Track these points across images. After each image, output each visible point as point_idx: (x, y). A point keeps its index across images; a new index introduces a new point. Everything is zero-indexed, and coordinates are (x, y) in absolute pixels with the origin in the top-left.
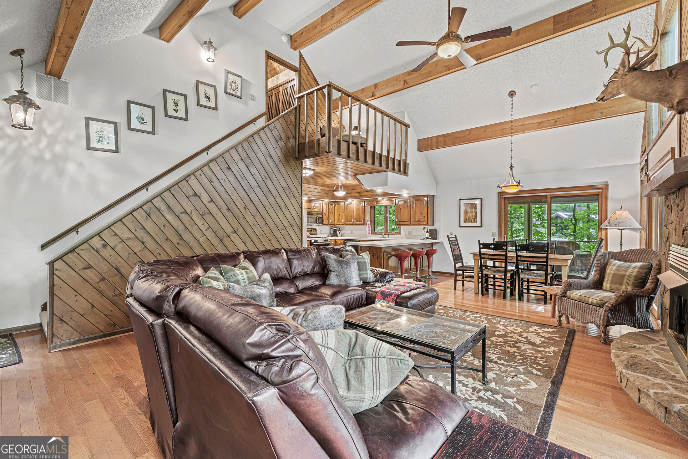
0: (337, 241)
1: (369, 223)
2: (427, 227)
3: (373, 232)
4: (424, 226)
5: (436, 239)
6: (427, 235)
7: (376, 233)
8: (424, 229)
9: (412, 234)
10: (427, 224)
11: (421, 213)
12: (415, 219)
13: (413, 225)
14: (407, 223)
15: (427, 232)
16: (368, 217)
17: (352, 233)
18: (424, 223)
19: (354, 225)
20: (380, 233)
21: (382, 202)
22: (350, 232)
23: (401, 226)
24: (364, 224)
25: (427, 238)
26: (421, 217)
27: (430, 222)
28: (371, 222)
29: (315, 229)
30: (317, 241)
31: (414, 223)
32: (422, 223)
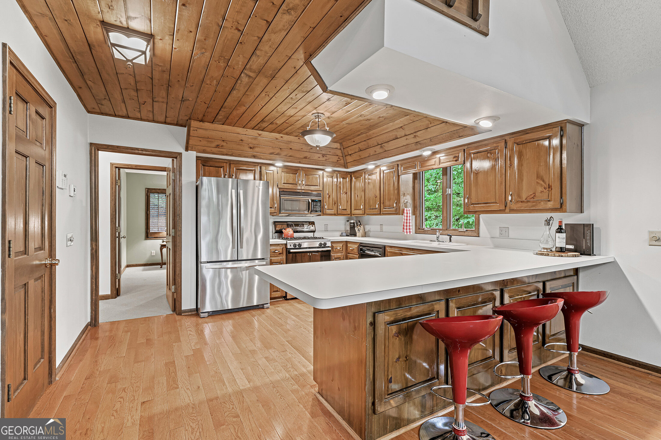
0: (349, 245)
1: (409, 210)
2: (557, 216)
3: (419, 230)
4: (548, 215)
5: (589, 252)
6: (561, 240)
7: (425, 232)
8: (548, 222)
9: (512, 234)
10: (561, 208)
11: (539, 177)
12: (519, 196)
13: (512, 211)
14: (495, 207)
15: (560, 230)
16: (407, 199)
17: (381, 230)
18: (550, 205)
19: (380, 214)
20: (433, 231)
21: (432, 162)
22: (378, 228)
23: (482, 217)
24: (398, 212)
25: (561, 250)
26: (540, 189)
27: (570, 201)
28: (415, 208)
29: (313, 223)
30: (300, 245)
31: (514, 207)
32: (542, 205)
